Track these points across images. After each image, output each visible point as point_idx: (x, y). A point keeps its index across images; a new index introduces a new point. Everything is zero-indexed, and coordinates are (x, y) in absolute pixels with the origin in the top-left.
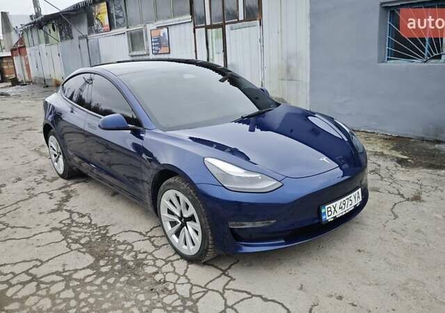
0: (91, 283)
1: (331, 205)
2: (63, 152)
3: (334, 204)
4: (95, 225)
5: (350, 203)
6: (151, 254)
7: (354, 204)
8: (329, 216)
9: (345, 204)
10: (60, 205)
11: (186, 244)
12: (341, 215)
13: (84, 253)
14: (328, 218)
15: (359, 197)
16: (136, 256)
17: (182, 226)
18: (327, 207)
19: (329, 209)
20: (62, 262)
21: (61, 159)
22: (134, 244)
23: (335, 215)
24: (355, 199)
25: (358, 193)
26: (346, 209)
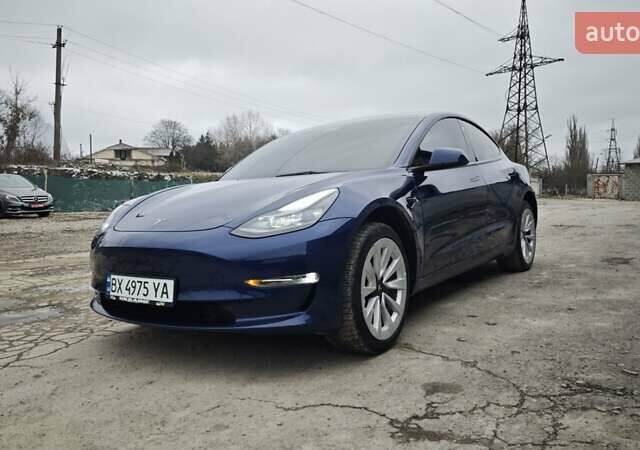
23: (119, 294)
24: (156, 291)
25: (165, 285)
26: (135, 296)
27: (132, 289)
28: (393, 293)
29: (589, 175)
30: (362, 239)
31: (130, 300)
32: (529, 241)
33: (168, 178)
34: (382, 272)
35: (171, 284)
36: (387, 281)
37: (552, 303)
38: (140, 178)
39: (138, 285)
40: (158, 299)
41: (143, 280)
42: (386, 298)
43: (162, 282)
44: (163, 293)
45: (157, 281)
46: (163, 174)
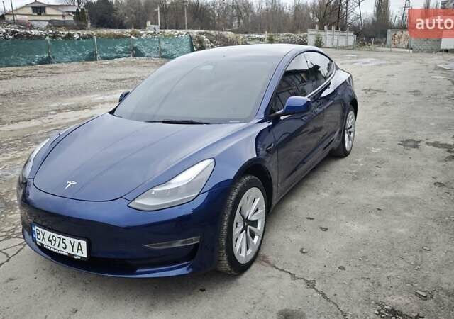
1: (39, 229)
3: (43, 230)
5: (62, 245)
7: (69, 250)
9: (55, 241)
12: (49, 248)
14: (36, 239)
18: (36, 227)
19: (38, 232)
23: (43, 242)
24: (73, 247)
25: (79, 244)
26: (56, 247)
27: (53, 242)
28: (255, 223)
29: (389, 31)
30: (233, 198)
31: (52, 250)
32: (350, 133)
33: (76, 36)
34: (247, 213)
35: (84, 244)
36: (252, 215)
37: (366, 202)
38: (55, 36)
39: (58, 240)
40: (75, 253)
41: (62, 237)
42: (250, 229)
43: (77, 241)
44: (78, 249)
45: (73, 240)
46: (72, 32)
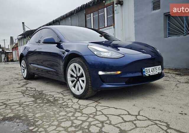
0: (32, 106)
1: (147, 68)
2: (27, 67)
3: (149, 68)
4: (37, 91)
5: (156, 70)
6: (62, 98)
7: (158, 72)
8: (146, 73)
9: (154, 70)
10: (23, 86)
11: (78, 90)
12: (152, 74)
13: (31, 98)
14: (146, 74)
15: (160, 69)
16: (55, 98)
17: (77, 82)
18: (145, 69)
19: (146, 70)
20: (20, 100)
21: (26, 71)
22: (54, 95)
